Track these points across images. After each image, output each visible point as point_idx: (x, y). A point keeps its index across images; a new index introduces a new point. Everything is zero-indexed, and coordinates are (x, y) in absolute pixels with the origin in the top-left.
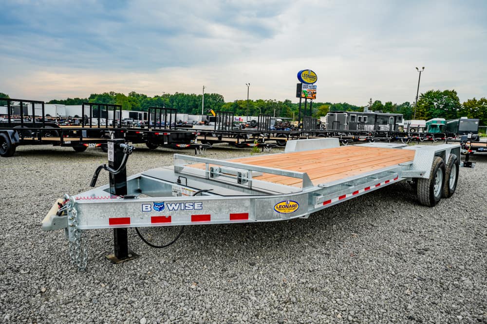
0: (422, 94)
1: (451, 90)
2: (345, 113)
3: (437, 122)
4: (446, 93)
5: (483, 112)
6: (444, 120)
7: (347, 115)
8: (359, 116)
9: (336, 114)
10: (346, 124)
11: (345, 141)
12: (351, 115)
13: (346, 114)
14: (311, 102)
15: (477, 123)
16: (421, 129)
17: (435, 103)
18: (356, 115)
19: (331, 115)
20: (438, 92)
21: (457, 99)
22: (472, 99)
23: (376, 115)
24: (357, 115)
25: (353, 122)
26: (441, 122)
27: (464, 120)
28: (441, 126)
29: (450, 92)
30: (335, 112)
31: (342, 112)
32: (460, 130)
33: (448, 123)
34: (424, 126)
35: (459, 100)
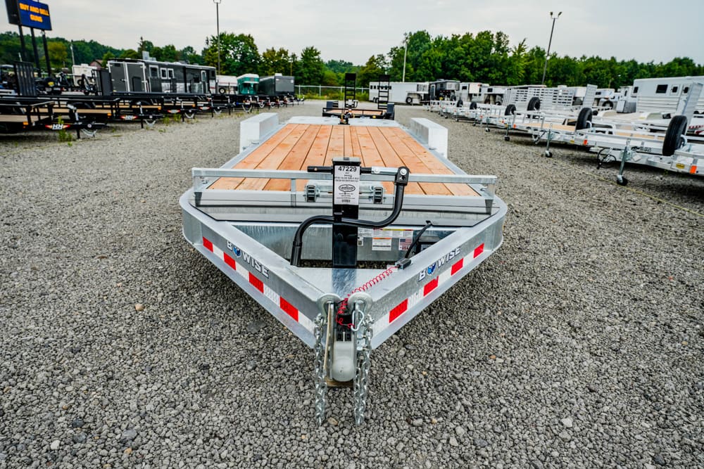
0: (213, 37)
1: (246, 34)
2: (140, 63)
3: (250, 79)
4: (242, 38)
5: (284, 66)
6: (256, 76)
7: (144, 67)
8: (161, 69)
9: (125, 64)
10: (145, 81)
11: (190, 111)
12: (150, 66)
13: (143, 64)
14: (44, 36)
15: (292, 81)
16: (232, 89)
17: (231, 52)
18: (157, 67)
19: (116, 65)
20: (232, 35)
21: (254, 48)
22: (270, 49)
23: (184, 68)
24: (160, 67)
25: (156, 77)
26: (254, 79)
27: (279, 77)
28: (255, 85)
29: (246, 37)
30: (122, 61)
31: (136, 61)
32: (277, 90)
33: (261, 80)
34: (235, 85)
35: (257, 49)
